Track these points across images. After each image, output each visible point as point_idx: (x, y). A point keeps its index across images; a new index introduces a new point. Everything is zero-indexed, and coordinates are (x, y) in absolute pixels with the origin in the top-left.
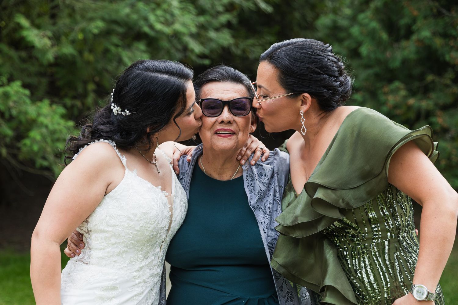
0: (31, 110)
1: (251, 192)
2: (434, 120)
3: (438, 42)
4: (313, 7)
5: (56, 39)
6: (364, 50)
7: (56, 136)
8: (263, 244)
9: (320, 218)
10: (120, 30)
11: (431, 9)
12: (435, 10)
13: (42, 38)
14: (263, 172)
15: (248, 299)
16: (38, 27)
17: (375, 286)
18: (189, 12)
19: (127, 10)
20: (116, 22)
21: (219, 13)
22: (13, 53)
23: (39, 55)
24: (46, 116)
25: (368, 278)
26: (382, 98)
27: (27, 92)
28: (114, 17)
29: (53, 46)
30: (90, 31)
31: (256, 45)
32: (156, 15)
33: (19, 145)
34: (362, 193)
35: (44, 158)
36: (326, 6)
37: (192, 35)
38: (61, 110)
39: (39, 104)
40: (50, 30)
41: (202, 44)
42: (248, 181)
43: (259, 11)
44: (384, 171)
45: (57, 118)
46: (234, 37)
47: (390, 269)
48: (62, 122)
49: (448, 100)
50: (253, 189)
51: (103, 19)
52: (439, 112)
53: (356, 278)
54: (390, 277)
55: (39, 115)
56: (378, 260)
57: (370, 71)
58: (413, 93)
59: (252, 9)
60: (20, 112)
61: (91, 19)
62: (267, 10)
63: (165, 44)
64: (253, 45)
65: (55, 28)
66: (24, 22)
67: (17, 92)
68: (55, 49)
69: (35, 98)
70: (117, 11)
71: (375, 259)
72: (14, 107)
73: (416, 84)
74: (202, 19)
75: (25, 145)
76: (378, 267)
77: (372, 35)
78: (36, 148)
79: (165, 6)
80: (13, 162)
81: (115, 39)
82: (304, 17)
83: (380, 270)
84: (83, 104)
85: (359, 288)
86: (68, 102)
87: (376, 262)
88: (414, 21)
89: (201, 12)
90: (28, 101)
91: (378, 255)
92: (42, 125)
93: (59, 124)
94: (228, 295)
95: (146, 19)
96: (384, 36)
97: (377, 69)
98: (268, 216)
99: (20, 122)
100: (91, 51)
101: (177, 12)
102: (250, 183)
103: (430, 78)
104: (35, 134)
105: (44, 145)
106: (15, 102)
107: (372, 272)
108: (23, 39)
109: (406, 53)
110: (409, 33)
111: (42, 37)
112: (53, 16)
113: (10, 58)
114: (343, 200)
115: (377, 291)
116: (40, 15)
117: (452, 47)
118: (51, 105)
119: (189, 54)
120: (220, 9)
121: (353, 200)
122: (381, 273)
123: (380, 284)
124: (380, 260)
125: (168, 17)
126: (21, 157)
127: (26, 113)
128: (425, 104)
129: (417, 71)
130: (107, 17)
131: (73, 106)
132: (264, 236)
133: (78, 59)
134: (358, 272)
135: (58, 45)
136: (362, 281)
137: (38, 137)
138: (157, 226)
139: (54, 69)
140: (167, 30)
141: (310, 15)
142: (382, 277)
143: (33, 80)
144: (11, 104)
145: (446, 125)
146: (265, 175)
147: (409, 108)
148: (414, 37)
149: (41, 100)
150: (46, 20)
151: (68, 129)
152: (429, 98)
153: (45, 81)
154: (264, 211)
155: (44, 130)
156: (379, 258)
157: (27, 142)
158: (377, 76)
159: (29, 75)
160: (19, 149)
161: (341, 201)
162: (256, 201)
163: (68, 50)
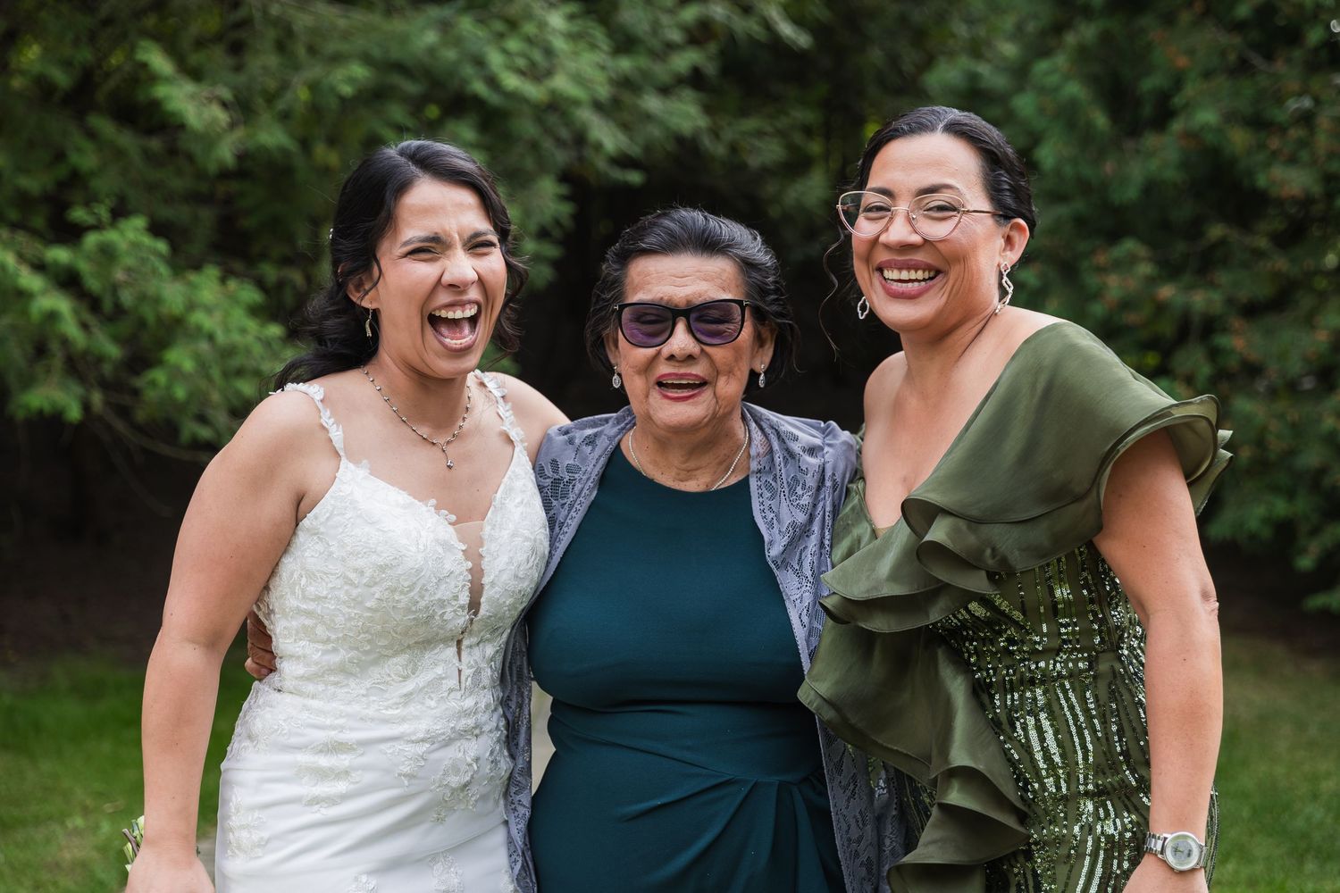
0: (172, 294)
1: (771, 525)
2: (1223, 341)
3: (1239, 139)
4: (919, 36)
5: (242, 108)
6: (1047, 155)
7: (236, 362)
8: (799, 654)
9: (938, 590)
10: (411, 88)
11: (1223, 54)
12: (1232, 57)
13: (204, 105)
14: (799, 475)
15: (752, 784)
16: (196, 75)
17: (1057, 759)
18: (593, 46)
19: (431, 37)
20: (401, 68)
21: (670, 47)
22: (127, 140)
23: (196, 149)
24: (209, 310)
25: (1042, 739)
26: (1092, 281)
27: (162, 246)
28: (396, 53)
29: (233, 125)
30: (332, 89)
31: (765, 134)
32: (505, 52)
33: (139, 382)
34: (1039, 535)
35: (202, 419)
36: (953, 35)
37: (598, 106)
38: (251, 294)
39: (193, 277)
40: (226, 84)
41: (625, 127)
42: (761, 500)
43: (777, 44)
44: (1094, 494)
45: (239, 317)
46: (708, 109)
47: (1096, 721)
48: (252, 325)
49: (1262, 290)
50: (775, 518)
51: (367, 59)
52: (1236, 323)
53: (1011, 739)
54: (1096, 740)
55: (191, 306)
56: (1067, 699)
57: (1063, 211)
58: (1170, 270)
59: (758, 37)
60: (143, 297)
61: (337, 59)
62: (799, 43)
63: (526, 127)
64: (760, 134)
65: (241, 79)
66: (158, 61)
67: (135, 246)
68: (240, 133)
69: (183, 262)
70: (404, 39)
71: (1061, 695)
72: (125, 282)
73: (1180, 247)
74: (625, 64)
75: (153, 383)
76: (1068, 713)
77: (1069, 116)
78: (180, 393)
79: (530, 28)
80: (120, 426)
81: (398, 113)
82: (894, 60)
83: (1071, 722)
84: (309, 279)
85: (1017, 764)
86: (270, 272)
87: (1063, 702)
88: (1178, 82)
89: (625, 43)
90: (163, 269)
91: (1068, 686)
92: (198, 333)
93: (243, 331)
94: (705, 771)
95: (480, 62)
96: (1101, 120)
97: (1079, 205)
98: (809, 585)
99: (142, 323)
100: (332, 141)
101: (560, 44)
102: (767, 503)
103: (1216, 231)
104: (180, 356)
105: (203, 384)
106: (129, 270)
107: (1052, 725)
108: (155, 105)
109: (1154, 165)
110: (1163, 115)
111: (205, 101)
112: (237, 49)
113: (119, 153)
114: (994, 550)
115: (1061, 771)
116: (200, 43)
117: (1274, 154)
118: (223, 280)
119: (588, 153)
120: (676, 36)
121: (1017, 553)
122: (1073, 729)
123: (1069, 755)
124: (1073, 699)
125: (538, 56)
126: (141, 415)
127: (157, 300)
128: (1201, 300)
129: (1183, 212)
130: (376, 52)
131: (281, 285)
132: (800, 633)
133: (299, 162)
134: (1018, 724)
135: (245, 123)
136: (1027, 748)
137: (188, 365)
138: (422, 597)
139: (234, 186)
140: (533, 91)
141: (909, 58)
142: (1076, 739)
143: (178, 213)
144: (119, 275)
145: (1254, 355)
146: (804, 485)
147: (1161, 308)
148: (1177, 126)
149: (197, 267)
150: (217, 56)
151: (267, 343)
152: (1212, 285)
153: (207, 215)
154: (798, 573)
155: (204, 346)
156: (1071, 694)
157: (159, 376)
158: (1080, 222)
159: (169, 199)
160: (136, 393)
161: (988, 552)
162: (782, 548)
163: (272, 136)
